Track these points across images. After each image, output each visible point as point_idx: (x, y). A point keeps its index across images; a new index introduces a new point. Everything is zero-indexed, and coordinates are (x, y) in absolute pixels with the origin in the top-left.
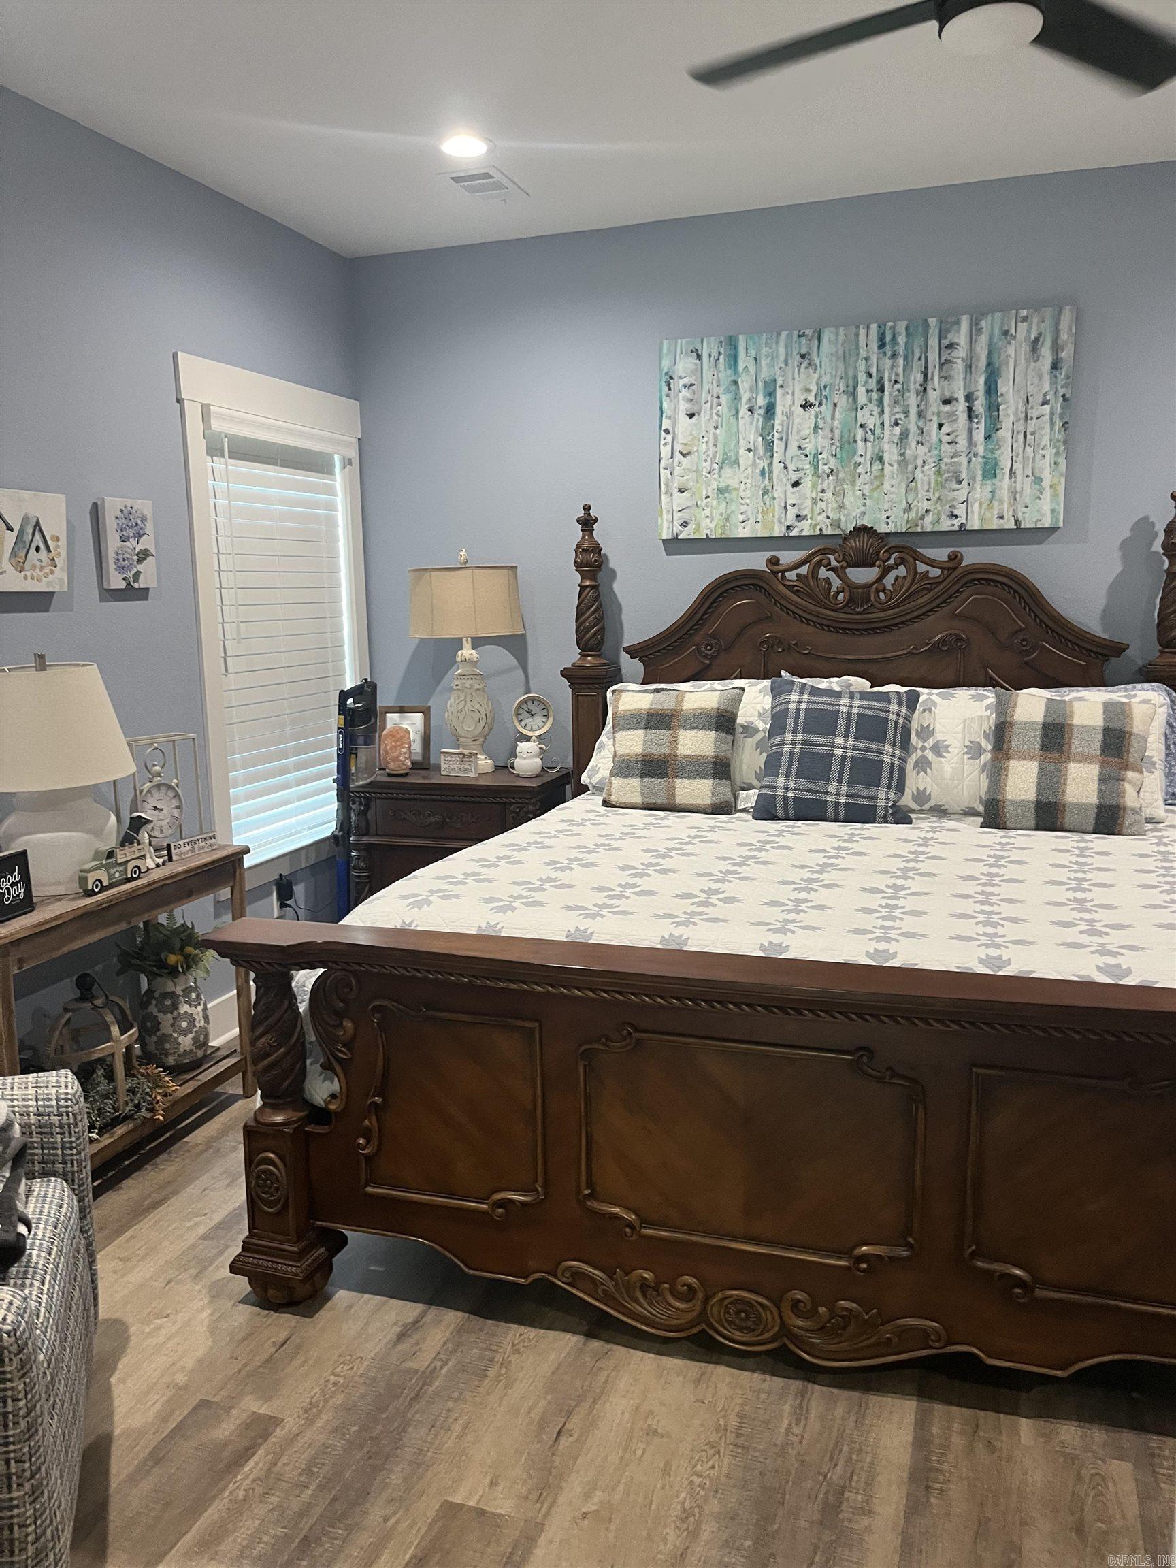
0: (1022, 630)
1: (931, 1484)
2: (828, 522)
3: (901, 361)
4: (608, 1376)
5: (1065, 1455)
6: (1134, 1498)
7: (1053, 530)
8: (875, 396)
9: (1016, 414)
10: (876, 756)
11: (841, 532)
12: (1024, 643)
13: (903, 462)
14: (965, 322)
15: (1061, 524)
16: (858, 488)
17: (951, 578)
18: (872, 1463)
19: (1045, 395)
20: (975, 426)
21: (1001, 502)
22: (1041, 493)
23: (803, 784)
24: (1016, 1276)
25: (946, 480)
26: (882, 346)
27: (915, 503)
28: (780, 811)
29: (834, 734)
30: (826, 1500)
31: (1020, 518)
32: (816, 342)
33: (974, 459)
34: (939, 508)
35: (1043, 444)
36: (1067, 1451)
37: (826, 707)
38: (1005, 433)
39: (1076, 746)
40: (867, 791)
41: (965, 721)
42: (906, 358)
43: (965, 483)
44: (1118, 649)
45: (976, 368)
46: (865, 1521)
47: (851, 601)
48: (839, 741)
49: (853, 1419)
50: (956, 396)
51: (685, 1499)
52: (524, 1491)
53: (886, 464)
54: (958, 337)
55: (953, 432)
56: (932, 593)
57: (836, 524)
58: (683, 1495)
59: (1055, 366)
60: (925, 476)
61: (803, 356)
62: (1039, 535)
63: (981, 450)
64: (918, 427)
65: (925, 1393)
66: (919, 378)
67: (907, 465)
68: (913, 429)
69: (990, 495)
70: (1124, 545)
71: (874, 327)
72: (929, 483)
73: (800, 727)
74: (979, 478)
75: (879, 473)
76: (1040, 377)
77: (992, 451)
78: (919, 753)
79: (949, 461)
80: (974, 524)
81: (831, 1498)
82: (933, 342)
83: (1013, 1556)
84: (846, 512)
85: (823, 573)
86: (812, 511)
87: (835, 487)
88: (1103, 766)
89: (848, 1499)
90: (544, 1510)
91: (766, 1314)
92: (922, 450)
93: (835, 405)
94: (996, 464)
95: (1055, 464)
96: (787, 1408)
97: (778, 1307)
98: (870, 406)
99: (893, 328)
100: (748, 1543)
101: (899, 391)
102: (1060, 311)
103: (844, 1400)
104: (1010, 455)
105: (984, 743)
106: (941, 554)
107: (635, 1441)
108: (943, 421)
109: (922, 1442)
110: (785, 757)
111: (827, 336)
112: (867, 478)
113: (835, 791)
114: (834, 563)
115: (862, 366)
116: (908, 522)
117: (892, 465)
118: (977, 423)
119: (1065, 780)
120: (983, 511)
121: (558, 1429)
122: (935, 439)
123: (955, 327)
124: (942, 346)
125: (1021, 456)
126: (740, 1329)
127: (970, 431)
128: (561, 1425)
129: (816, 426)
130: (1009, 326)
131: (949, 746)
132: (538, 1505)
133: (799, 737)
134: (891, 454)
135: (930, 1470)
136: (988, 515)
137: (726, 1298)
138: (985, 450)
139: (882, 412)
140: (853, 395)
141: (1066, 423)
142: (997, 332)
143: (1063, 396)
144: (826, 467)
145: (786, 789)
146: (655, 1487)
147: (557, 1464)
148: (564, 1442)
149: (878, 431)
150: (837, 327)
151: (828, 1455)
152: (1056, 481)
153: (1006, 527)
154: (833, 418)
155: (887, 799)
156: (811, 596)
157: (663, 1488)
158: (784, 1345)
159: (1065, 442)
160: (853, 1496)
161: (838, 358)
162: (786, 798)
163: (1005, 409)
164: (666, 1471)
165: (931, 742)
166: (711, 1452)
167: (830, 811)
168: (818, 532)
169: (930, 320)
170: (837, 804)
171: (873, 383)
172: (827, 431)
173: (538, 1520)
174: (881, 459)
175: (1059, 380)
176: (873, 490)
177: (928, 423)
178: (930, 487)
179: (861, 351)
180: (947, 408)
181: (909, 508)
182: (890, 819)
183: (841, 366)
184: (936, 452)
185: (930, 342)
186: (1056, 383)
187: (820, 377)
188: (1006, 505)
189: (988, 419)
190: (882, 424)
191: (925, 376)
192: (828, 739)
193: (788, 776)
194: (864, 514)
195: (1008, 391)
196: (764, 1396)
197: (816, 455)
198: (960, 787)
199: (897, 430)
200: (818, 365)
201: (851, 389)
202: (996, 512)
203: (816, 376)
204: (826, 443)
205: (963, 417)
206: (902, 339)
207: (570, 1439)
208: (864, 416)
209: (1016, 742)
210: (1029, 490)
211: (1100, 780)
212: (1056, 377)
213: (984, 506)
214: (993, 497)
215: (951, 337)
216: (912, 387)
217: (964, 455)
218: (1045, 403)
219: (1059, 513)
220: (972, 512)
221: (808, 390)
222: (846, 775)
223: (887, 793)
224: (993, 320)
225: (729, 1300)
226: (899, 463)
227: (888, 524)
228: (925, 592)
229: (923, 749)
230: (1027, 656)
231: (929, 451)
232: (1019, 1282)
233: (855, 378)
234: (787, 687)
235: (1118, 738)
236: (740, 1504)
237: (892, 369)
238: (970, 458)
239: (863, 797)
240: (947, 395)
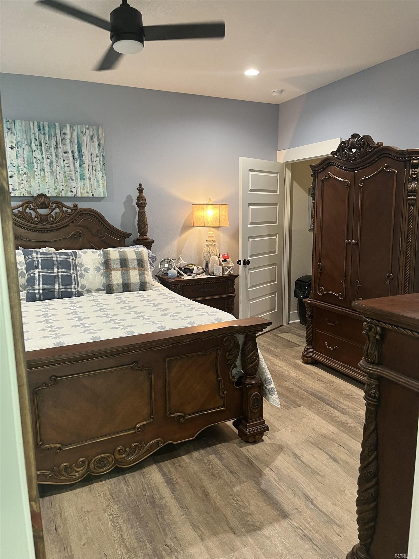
0: (100, 230)
1: (173, 483)
2: (26, 192)
3: (47, 136)
4: (59, 505)
5: (199, 460)
6: (219, 462)
7: (103, 198)
8: (39, 147)
9: (88, 159)
10: (69, 274)
11: (31, 196)
12: (101, 234)
13: (52, 172)
14: (68, 126)
15: (106, 196)
16: (36, 180)
17: (75, 213)
18: (155, 486)
19: (97, 154)
20: (75, 161)
21: (87, 188)
22: (99, 186)
23: (45, 287)
24: (179, 415)
25: (68, 179)
26: (39, 130)
27: (58, 186)
28: (37, 298)
29: (54, 268)
30: (150, 501)
31: (94, 193)
32: (14, 125)
33: (76, 173)
34: (67, 189)
35: (98, 170)
36: (198, 459)
37: (48, 259)
38: (86, 165)
39: (131, 265)
40: (68, 287)
41: (93, 260)
42: (49, 136)
43: (74, 181)
44: (129, 235)
45: (74, 142)
46: (163, 501)
47: (41, 221)
48: (56, 270)
49: (142, 478)
50: (68, 151)
51: (111, 523)
52: (58, 550)
53: (46, 172)
54: (67, 131)
55: (69, 163)
56: (69, 218)
57: (29, 193)
58: (110, 523)
59: (99, 145)
60: (60, 177)
61: (9, 129)
62: (100, 199)
63: (79, 170)
64: (56, 160)
65: (156, 462)
66: (55, 143)
67: (54, 173)
68: (54, 161)
69: (83, 185)
70: (125, 203)
71: (36, 123)
72: (62, 180)
73: (40, 266)
74: (79, 179)
75: (43, 175)
76: (95, 148)
77: (82, 171)
78: (80, 272)
79: (68, 173)
80: (79, 195)
81: (151, 500)
82: (58, 131)
83: (203, 489)
84: (32, 188)
85: (28, 210)
86: (19, 187)
87: (27, 179)
88: (139, 270)
89: (156, 498)
90: (69, 551)
91: (110, 459)
92: (58, 168)
93: (24, 149)
94: (84, 175)
95: (102, 176)
96: (122, 484)
97: (114, 455)
98: (37, 151)
99: (43, 124)
100: (138, 524)
101: (48, 147)
102: (99, 128)
103: (137, 474)
104: (88, 173)
105: (100, 267)
106: (70, 204)
107: (83, 517)
108: (65, 159)
109: (164, 474)
110: (36, 278)
111: (18, 123)
112: (39, 177)
113: (57, 288)
114: (32, 207)
115: (33, 136)
116: (56, 193)
117: (48, 173)
118: (76, 161)
119: (130, 276)
120: (81, 190)
121: (54, 527)
122: (62, 165)
123: (65, 128)
124: (62, 133)
125: (92, 173)
126: (102, 468)
127: (74, 163)
128: (54, 526)
129: (17, 156)
130: (83, 130)
131: (90, 269)
132: (66, 551)
133: (41, 270)
134: (47, 169)
135: (170, 479)
136: (83, 192)
137: (96, 459)
138: (80, 170)
139: (42, 154)
140: (30, 145)
141: (104, 164)
142: (79, 132)
143: (102, 155)
144: (22, 171)
145: (39, 289)
146: (100, 526)
147: (62, 537)
148: (59, 530)
149: (41, 160)
150: (21, 120)
151: (143, 490)
152: (103, 182)
153: (90, 196)
154: (23, 154)
155: (75, 288)
156: (25, 219)
157: (102, 524)
158: (116, 466)
159: (105, 170)
160: (156, 496)
161: (23, 132)
162: (39, 293)
163: (85, 157)
164: (100, 520)
165: (83, 268)
166: (109, 508)
167: (56, 295)
168: (23, 195)
169: (56, 124)
170: (59, 292)
171: (37, 143)
172: (22, 159)
173: (69, 555)
174: (44, 170)
175: (101, 150)
176: (42, 181)
177: (59, 159)
178: (63, 181)
179: (32, 130)
180: (65, 155)
181: (56, 188)
182: (77, 295)
183: (25, 136)
184: (64, 169)
185: (57, 131)
186: (100, 151)
187: (16, 138)
188: (89, 189)
189: (80, 160)
190: (43, 158)
191: (57, 143)
192: (51, 270)
193: (39, 284)
194: (40, 189)
195: (85, 151)
196: (113, 485)
197: (18, 167)
198: (95, 282)
199: (49, 160)
200: (15, 133)
201: (29, 144)
202: (86, 191)
203: (15, 137)
204: (22, 163)
205: (71, 158)
206: (46, 128)
207: (61, 528)
208: (36, 154)
209: (113, 266)
210: (95, 184)
211: (139, 275)
212: (99, 149)
213: (82, 189)
214: (84, 186)
215: (64, 131)
216: (52, 146)
217: (73, 171)
218: (97, 157)
219: (105, 192)
220: (78, 191)
221: (12, 142)
222: (60, 282)
223: (75, 286)
224: (77, 127)
225: (96, 461)
226: (51, 172)
227: (49, 194)
228: (67, 217)
229: (81, 270)
230: (102, 238)
231: (61, 169)
232: (180, 417)
233: (31, 140)
234: (31, 253)
235: (141, 262)
236: (128, 515)
237: (44, 139)
238: (75, 173)
239: (67, 289)
240: (65, 150)
